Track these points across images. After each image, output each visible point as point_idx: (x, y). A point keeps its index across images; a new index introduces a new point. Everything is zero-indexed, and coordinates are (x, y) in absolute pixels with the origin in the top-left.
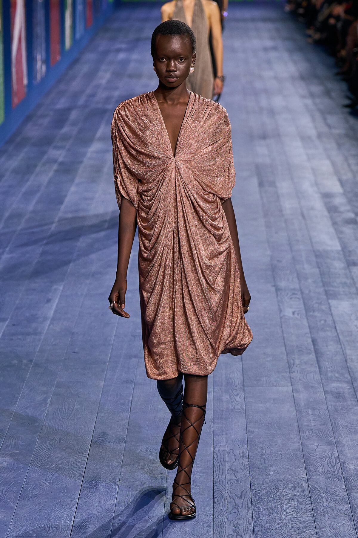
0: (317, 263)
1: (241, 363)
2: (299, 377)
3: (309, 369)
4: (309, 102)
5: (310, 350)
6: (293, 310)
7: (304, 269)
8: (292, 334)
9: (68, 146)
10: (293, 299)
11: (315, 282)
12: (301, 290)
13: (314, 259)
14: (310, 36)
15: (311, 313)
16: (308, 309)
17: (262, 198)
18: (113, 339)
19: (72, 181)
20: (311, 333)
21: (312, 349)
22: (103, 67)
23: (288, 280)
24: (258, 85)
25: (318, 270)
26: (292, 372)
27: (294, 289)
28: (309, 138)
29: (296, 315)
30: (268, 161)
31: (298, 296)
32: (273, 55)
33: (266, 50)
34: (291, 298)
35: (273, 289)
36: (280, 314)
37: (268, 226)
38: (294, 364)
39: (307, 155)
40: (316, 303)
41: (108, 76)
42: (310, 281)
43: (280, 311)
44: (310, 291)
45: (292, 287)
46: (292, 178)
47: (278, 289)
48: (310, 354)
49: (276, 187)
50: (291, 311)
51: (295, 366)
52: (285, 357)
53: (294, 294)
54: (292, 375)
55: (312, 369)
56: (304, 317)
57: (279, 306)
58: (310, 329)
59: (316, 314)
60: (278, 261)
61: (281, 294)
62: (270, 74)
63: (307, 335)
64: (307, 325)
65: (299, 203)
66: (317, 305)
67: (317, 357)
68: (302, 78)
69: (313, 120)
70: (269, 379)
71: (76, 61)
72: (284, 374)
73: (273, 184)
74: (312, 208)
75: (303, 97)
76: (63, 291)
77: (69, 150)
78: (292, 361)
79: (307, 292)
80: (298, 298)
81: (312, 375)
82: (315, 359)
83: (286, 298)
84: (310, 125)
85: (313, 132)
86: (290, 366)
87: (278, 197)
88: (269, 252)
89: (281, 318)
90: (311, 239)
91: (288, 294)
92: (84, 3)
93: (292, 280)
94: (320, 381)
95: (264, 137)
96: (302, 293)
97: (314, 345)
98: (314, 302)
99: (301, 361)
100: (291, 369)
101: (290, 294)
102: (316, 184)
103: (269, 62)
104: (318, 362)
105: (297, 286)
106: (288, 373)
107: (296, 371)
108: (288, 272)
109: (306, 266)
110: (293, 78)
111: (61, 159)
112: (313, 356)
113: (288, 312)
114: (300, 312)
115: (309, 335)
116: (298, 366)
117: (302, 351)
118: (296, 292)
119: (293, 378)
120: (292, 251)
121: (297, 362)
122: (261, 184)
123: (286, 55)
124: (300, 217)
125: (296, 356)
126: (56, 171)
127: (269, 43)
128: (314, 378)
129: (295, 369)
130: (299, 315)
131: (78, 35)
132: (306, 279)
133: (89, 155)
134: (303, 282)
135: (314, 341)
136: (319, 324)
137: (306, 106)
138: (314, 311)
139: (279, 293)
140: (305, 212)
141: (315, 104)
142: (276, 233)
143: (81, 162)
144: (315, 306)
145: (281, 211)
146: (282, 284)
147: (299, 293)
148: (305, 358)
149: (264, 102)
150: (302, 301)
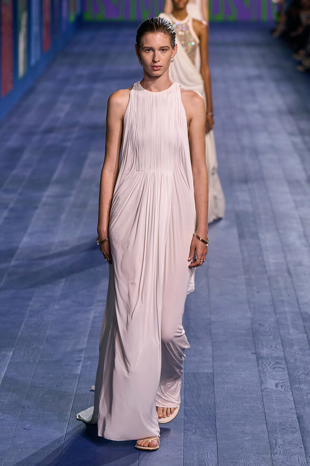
0: (305, 327)
1: (215, 443)
2: (282, 459)
3: (293, 450)
4: (298, 140)
5: (295, 428)
6: (277, 382)
7: (289, 334)
8: (275, 410)
9: (20, 190)
10: (276, 369)
11: (301, 350)
12: (285, 359)
13: (301, 322)
14: (300, 63)
15: (297, 386)
16: (293, 380)
17: (242, 251)
18: (69, 413)
19: (25, 229)
20: (295, 408)
21: (298, 427)
22: (62, 98)
23: (271, 347)
24: (240, 120)
25: (305, 335)
26: (274, 454)
27: (278, 358)
28: (298, 181)
29: (279, 388)
30: (250, 208)
31: (282, 366)
32: (258, 85)
33: (249, 79)
34: (274, 368)
35: (254, 357)
36: (261, 386)
37: (249, 284)
38: (276, 445)
39: (295, 202)
40: (303, 373)
41: (67, 107)
42: (296, 348)
43: (262, 383)
44: (296, 360)
45: (275, 355)
46: (277, 229)
47: (259, 358)
48: (294, 432)
49: (259, 239)
50: (274, 382)
51: (277, 446)
52: (266, 436)
53: (277, 363)
54: (274, 457)
55: (297, 450)
56: (288, 390)
57: (260, 377)
58: (295, 404)
59: (302, 386)
60: (260, 325)
61: (262, 363)
62: (254, 107)
63: (292, 411)
64: (292, 399)
65: (285, 257)
66: (304, 375)
67: (302, 437)
68: (291, 112)
69: (303, 161)
70: (247, 461)
71: (31, 90)
72: (265, 456)
73: (255, 235)
74: (300, 264)
75: (291, 134)
76: (12, 357)
77: (21, 194)
78: (274, 441)
79: (293, 361)
80: (283, 368)
81: (296, 457)
82: (301, 438)
83: (268, 367)
84: (300, 167)
85: (301, 176)
86: (272, 447)
87: (261, 250)
88: (249, 315)
89: (262, 391)
90: (297, 299)
91: (270, 363)
92: (41, 24)
93: (276, 347)
94: (306, 464)
95: (246, 180)
96: (287, 362)
97: (299, 422)
98: (300, 373)
99: (284, 441)
100: (273, 450)
101: (273, 363)
102: (305, 236)
103: (253, 93)
104: (304, 442)
105: (281, 354)
106: (269, 455)
107: (278, 453)
108: (271, 337)
109: (292, 331)
110: (280, 112)
111: (11, 205)
112: (298, 435)
113: (270, 384)
114: (284, 384)
115: (294, 412)
116: (281, 447)
117: (285, 429)
118: (280, 361)
119: (274, 461)
120: (275, 313)
121: (280, 442)
122: (241, 236)
123: (272, 86)
124: (286, 275)
125: (279, 435)
126: (6, 218)
127: (253, 72)
128: (299, 460)
129: (277, 450)
130: (283, 387)
131: (33, 61)
132: (292, 345)
133: (44, 199)
134: (288, 349)
135: (300, 418)
136: (305, 397)
137: (295, 145)
138: (300, 383)
139: (260, 362)
140: (292, 269)
141: (305, 142)
142: (258, 292)
143: (36, 208)
144: (301, 377)
145: (265, 267)
146: (265, 352)
147: (283, 362)
148: (289, 437)
149: (246, 140)
150: (287, 372)
